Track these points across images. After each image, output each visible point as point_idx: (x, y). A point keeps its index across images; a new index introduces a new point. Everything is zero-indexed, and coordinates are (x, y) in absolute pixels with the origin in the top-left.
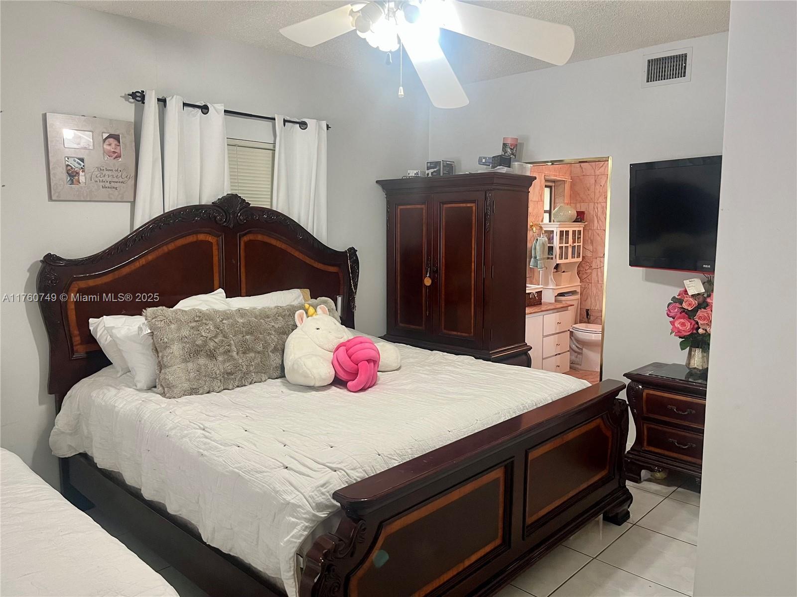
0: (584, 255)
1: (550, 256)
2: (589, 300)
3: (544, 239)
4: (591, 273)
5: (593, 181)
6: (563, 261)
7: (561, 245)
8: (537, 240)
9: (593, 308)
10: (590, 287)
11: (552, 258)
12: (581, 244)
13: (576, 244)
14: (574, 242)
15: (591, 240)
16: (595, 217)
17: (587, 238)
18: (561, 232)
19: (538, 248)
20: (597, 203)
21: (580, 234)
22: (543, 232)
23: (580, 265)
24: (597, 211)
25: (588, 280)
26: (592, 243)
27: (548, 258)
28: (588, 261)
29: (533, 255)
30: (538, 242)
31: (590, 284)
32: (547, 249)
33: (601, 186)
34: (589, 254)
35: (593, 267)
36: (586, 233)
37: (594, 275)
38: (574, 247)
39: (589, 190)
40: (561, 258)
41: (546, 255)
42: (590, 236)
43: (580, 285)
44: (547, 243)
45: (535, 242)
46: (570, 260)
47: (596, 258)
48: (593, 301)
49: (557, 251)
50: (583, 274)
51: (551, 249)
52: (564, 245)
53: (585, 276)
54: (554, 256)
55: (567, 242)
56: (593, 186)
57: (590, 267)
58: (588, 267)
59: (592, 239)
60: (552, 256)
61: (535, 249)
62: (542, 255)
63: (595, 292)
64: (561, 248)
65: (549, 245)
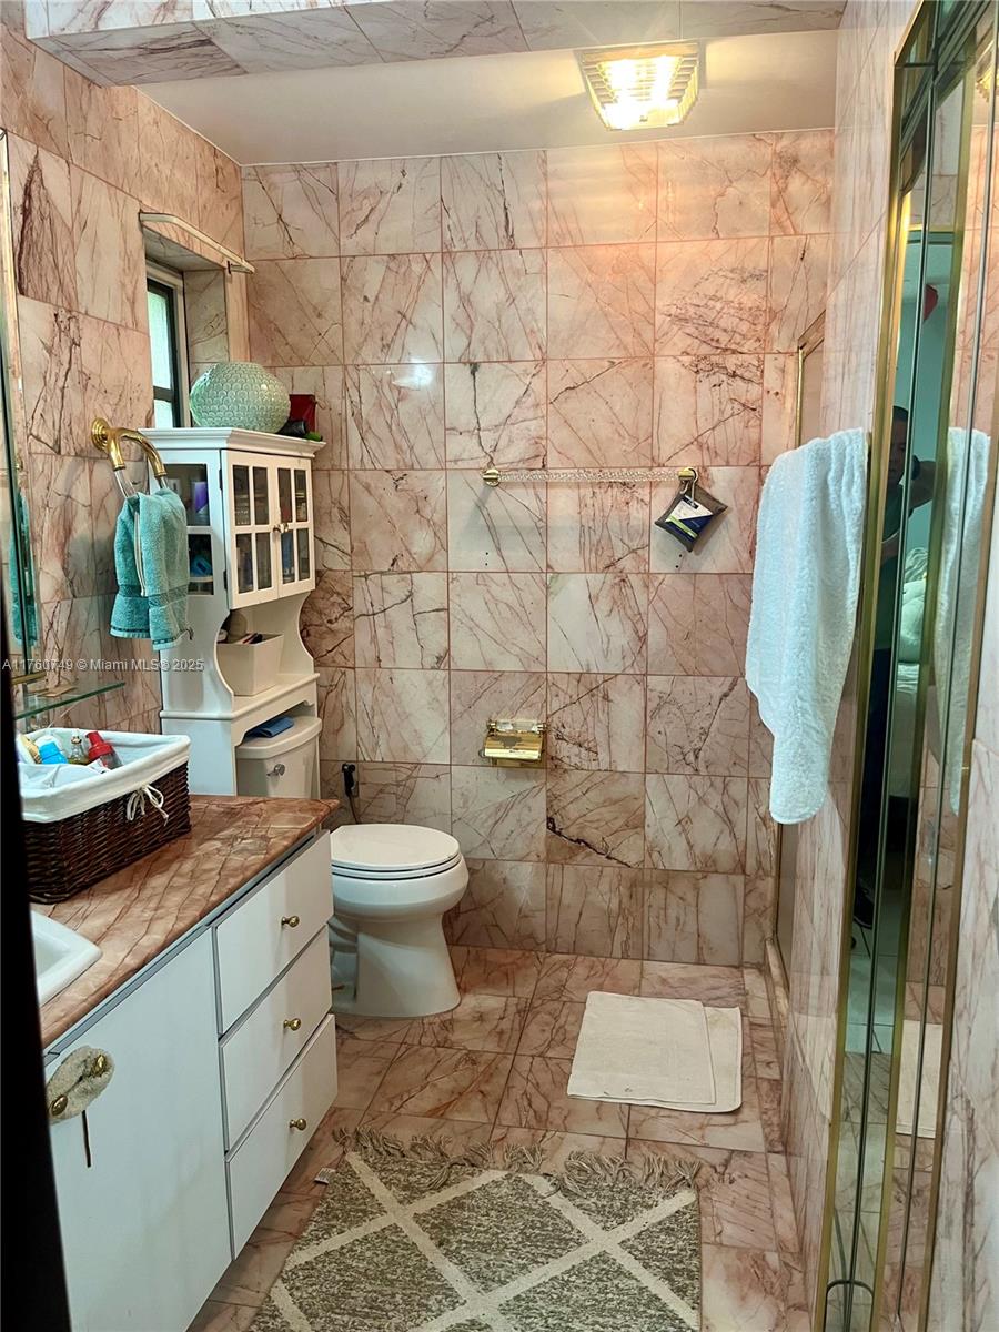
0: (321, 568)
1: (200, 580)
2: (349, 725)
3: (163, 501)
4: (350, 634)
5: (331, 281)
6: (256, 596)
7: (243, 530)
8: (135, 504)
9: (364, 755)
10: (350, 683)
11: (209, 588)
12: (309, 524)
13: (294, 525)
14: (286, 517)
15: (341, 509)
16: (352, 424)
17: (326, 502)
18: (240, 473)
19: (143, 542)
20: (357, 367)
21: (304, 489)
22: (160, 470)
23: (309, 603)
24: (356, 399)
25: (340, 659)
26: (346, 518)
27: (193, 587)
28: (337, 588)
29: (121, 581)
30: (141, 519)
31: (350, 673)
32: (183, 547)
33: (366, 298)
34: (337, 563)
35: (357, 611)
36: (323, 481)
37: (362, 639)
38: (286, 538)
39: (319, 316)
40: (245, 586)
41: (183, 577)
42: (335, 496)
43: (317, 680)
44: (184, 519)
45: (124, 514)
46: (279, 589)
47: (366, 576)
48: (364, 733)
49: (226, 555)
50: (321, 637)
51: (201, 547)
52: (253, 529)
53: (327, 644)
54: (217, 579)
55: (262, 518)
56: (336, 302)
57: (345, 610)
58: (336, 612)
59: (345, 504)
60: (208, 579)
61: (129, 547)
62: (164, 577)
63: (368, 699)
64: (242, 540)
65: (191, 530)
